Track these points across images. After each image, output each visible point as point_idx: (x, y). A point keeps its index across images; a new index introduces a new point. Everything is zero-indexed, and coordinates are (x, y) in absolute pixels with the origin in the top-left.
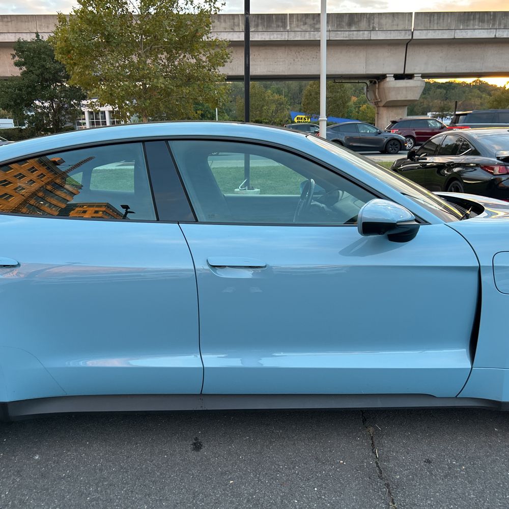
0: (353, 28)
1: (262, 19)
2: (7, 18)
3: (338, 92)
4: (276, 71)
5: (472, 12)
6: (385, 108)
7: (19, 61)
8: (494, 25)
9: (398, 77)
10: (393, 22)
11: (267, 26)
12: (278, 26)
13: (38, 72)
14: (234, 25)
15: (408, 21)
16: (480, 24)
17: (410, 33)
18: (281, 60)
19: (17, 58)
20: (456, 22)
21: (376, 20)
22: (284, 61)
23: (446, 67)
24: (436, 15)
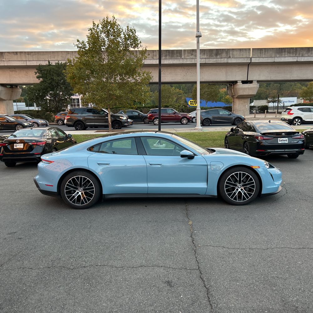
0: (218, 57)
1: (168, 52)
2: (33, 53)
3: (212, 88)
4: (176, 79)
5: (283, 48)
6: (237, 99)
7: (39, 75)
8: (296, 54)
9: (244, 82)
10: (240, 53)
11: (171, 56)
12: (177, 56)
13: (49, 82)
14: (154, 56)
15: (249, 53)
16: (288, 54)
17: (250, 59)
18: (179, 74)
19: (38, 74)
20: (275, 53)
21: (231, 52)
22: (181, 74)
23: (271, 77)
24: (264, 50)
